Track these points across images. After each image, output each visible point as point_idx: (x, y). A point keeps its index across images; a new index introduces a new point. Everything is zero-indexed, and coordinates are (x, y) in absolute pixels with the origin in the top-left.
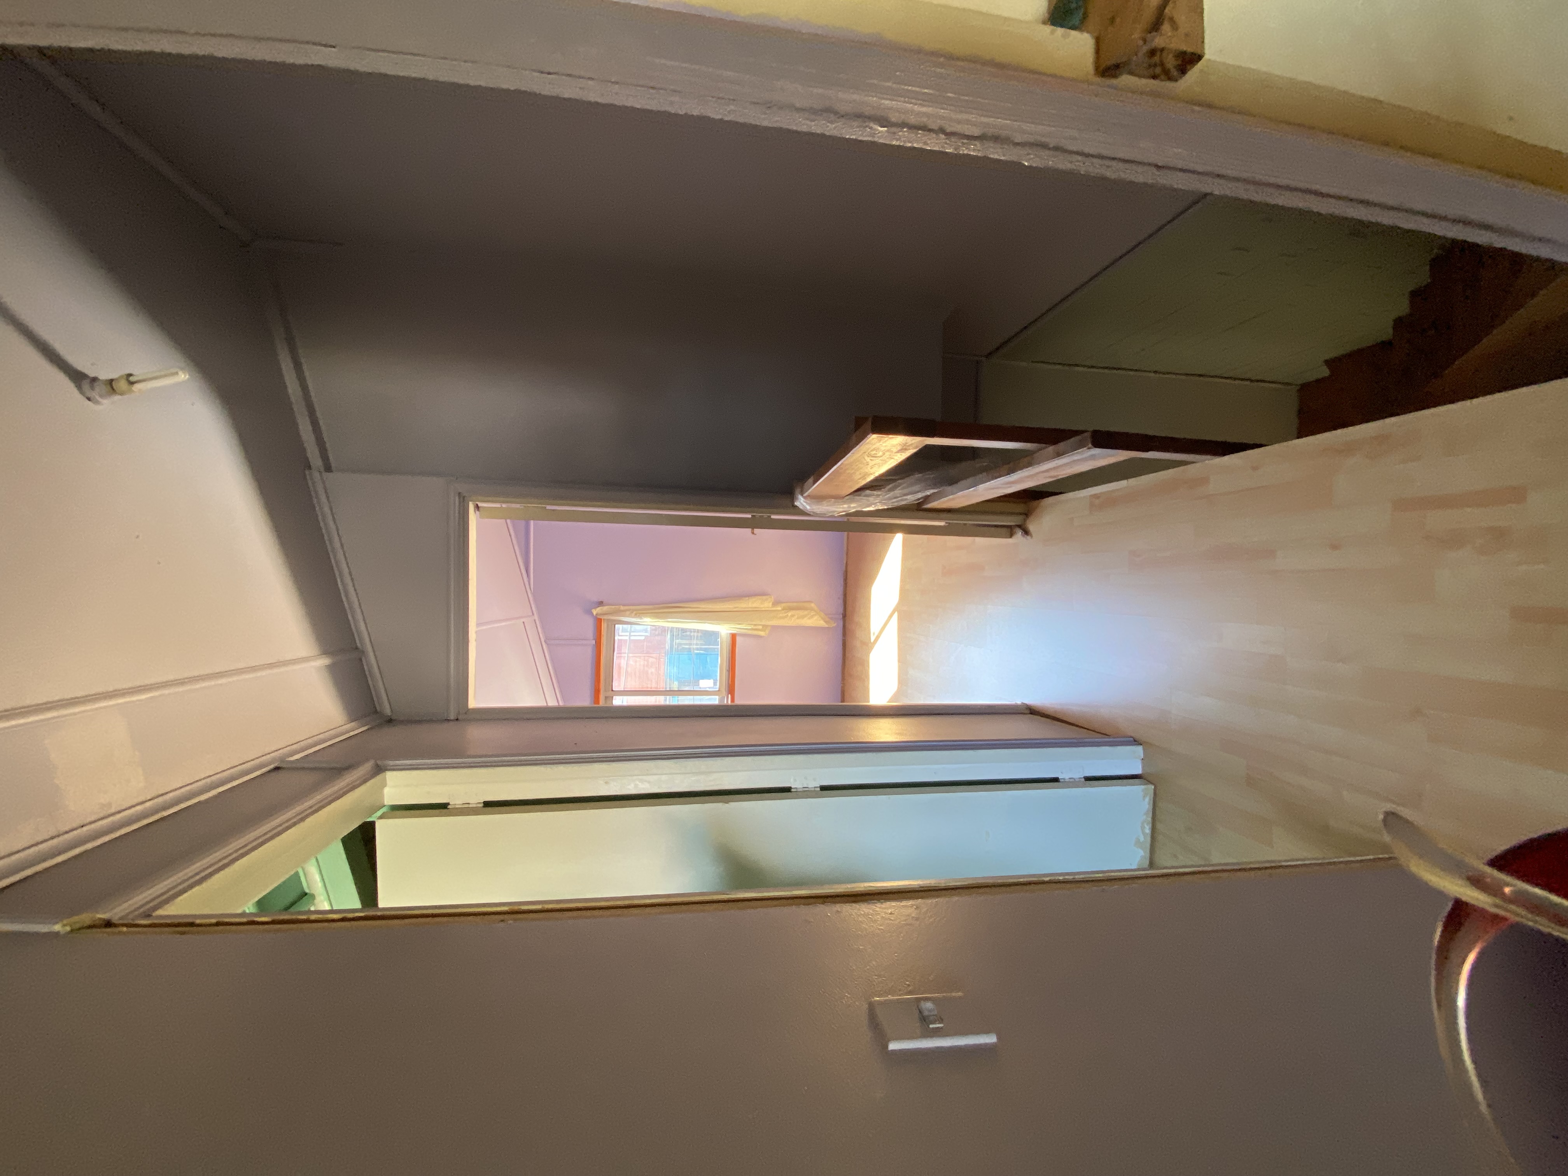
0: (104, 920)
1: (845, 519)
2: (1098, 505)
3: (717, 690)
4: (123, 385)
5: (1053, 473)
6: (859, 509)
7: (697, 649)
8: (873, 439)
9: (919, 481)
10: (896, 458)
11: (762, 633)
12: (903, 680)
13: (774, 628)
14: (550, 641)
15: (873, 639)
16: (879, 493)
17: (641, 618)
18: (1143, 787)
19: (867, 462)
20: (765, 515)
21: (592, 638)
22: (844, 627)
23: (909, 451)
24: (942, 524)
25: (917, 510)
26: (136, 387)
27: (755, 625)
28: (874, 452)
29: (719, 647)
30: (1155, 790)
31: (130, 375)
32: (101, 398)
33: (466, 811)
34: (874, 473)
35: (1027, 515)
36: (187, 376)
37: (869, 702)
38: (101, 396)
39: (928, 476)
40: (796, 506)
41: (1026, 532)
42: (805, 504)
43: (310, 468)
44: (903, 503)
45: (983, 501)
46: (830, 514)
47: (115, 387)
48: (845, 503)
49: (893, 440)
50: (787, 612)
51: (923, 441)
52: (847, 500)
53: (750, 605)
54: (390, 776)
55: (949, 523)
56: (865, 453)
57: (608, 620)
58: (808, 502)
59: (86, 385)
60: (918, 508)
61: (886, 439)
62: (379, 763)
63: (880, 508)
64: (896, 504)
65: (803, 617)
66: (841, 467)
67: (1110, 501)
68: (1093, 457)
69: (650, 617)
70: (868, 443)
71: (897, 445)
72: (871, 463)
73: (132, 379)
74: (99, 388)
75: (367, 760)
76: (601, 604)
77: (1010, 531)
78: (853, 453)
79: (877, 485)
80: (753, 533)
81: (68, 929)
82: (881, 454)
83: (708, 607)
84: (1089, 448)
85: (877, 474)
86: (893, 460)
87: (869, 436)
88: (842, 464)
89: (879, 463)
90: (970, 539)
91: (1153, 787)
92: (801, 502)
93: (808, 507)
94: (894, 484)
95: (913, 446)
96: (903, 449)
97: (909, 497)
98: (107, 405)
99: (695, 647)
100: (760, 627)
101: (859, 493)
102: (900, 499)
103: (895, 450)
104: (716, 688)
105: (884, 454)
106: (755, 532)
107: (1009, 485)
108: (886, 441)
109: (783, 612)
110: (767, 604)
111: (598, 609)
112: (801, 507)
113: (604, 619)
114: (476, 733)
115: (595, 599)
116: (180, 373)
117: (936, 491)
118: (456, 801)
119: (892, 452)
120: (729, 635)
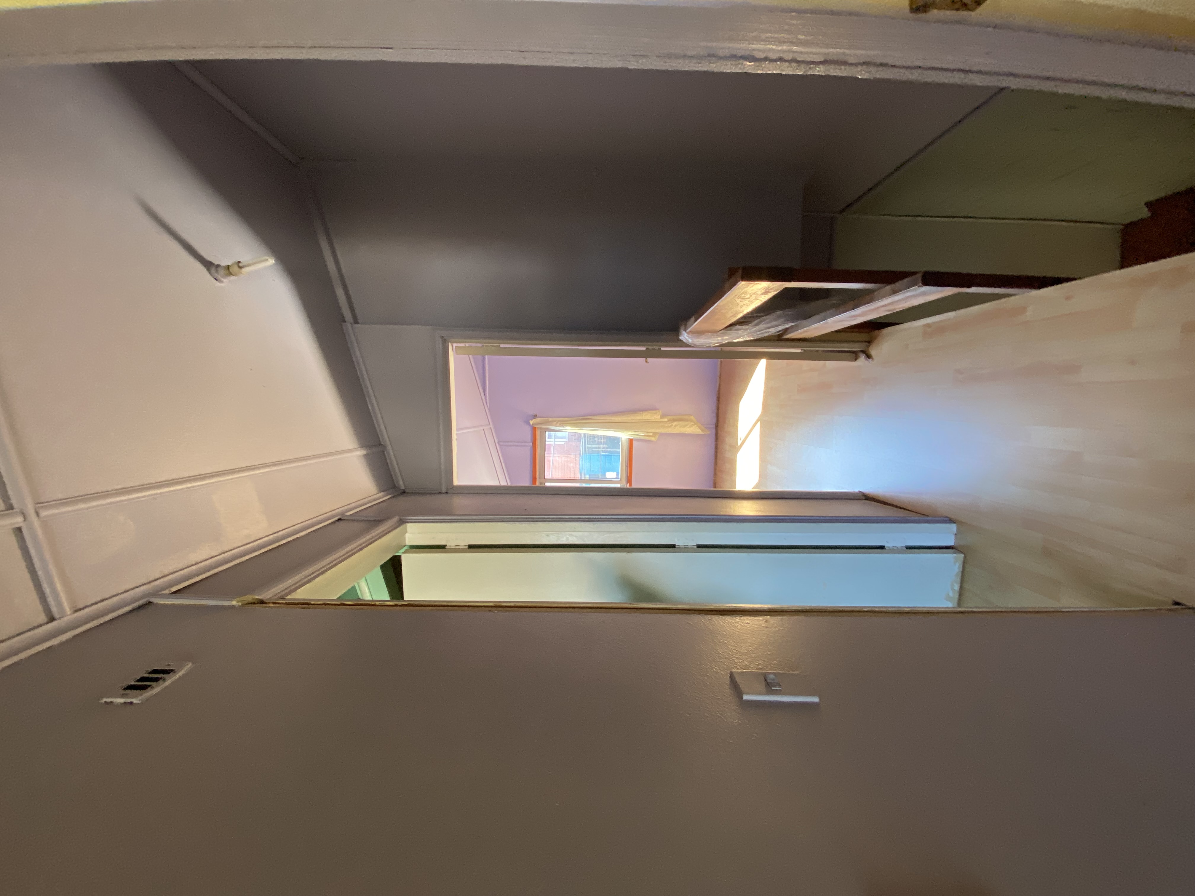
0: (259, 600)
1: (719, 349)
2: (929, 333)
3: (619, 480)
4: (235, 269)
5: (891, 307)
6: (730, 341)
7: (603, 452)
8: (742, 285)
9: (779, 317)
10: (760, 299)
11: (653, 439)
12: (763, 474)
13: (661, 434)
14: (502, 443)
15: (739, 443)
16: (747, 327)
17: (564, 427)
18: (955, 555)
19: (738, 303)
20: (657, 348)
21: (530, 440)
22: (717, 434)
23: (771, 293)
24: (799, 351)
25: (778, 340)
26: (243, 270)
27: (647, 432)
28: (743, 295)
29: (620, 450)
30: (965, 558)
31: (239, 262)
32: (223, 278)
33: (457, 550)
34: (743, 311)
35: (870, 342)
36: (274, 261)
37: (735, 488)
38: (223, 277)
39: (786, 313)
40: (681, 340)
41: (869, 356)
42: (687, 338)
43: (345, 322)
44: (767, 335)
45: (832, 332)
46: (707, 346)
47: (232, 272)
48: (719, 336)
49: (758, 285)
50: (672, 423)
51: (783, 285)
52: (721, 333)
53: (643, 418)
54: (410, 527)
55: (804, 350)
56: (736, 296)
57: (541, 428)
58: (690, 336)
59: (213, 270)
60: (779, 339)
61: (753, 284)
62: (402, 518)
63: (748, 339)
64: (760, 336)
65: (684, 426)
66: (717, 307)
67: (940, 329)
68: (924, 294)
69: (571, 426)
70: (738, 288)
71: (761, 288)
72: (741, 304)
73: (241, 265)
74: (222, 272)
75: (395, 516)
76: (535, 416)
77: (854, 356)
78: (727, 297)
79: (745, 321)
80: (647, 362)
81: (240, 604)
82: (748, 296)
83: (612, 419)
84: (919, 287)
85: (745, 312)
86: (758, 301)
87: (739, 283)
88: (717, 305)
89: (747, 304)
90: (822, 363)
91: (963, 555)
92: (685, 336)
93: (690, 341)
94: (759, 320)
95: (774, 289)
96: (766, 292)
97: (770, 330)
98: (227, 282)
99: (601, 450)
100: (651, 434)
101: (731, 327)
102: (764, 331)
103: (760, 293)
104: (618, 479)
105: (751, 296)
106: (648, 361)
107: (853, 318)
108: (752, 286)
109: (669, 422)
110: (657, 417)
111: (534, 420)
112: (685, 341)
113: (538, 428)
114: (459, 502)
115: (532, 413)
116: (269, 259)
117: (793, 324)
118: (450, 544)
119: (757, 294)
120: (627, 440)
